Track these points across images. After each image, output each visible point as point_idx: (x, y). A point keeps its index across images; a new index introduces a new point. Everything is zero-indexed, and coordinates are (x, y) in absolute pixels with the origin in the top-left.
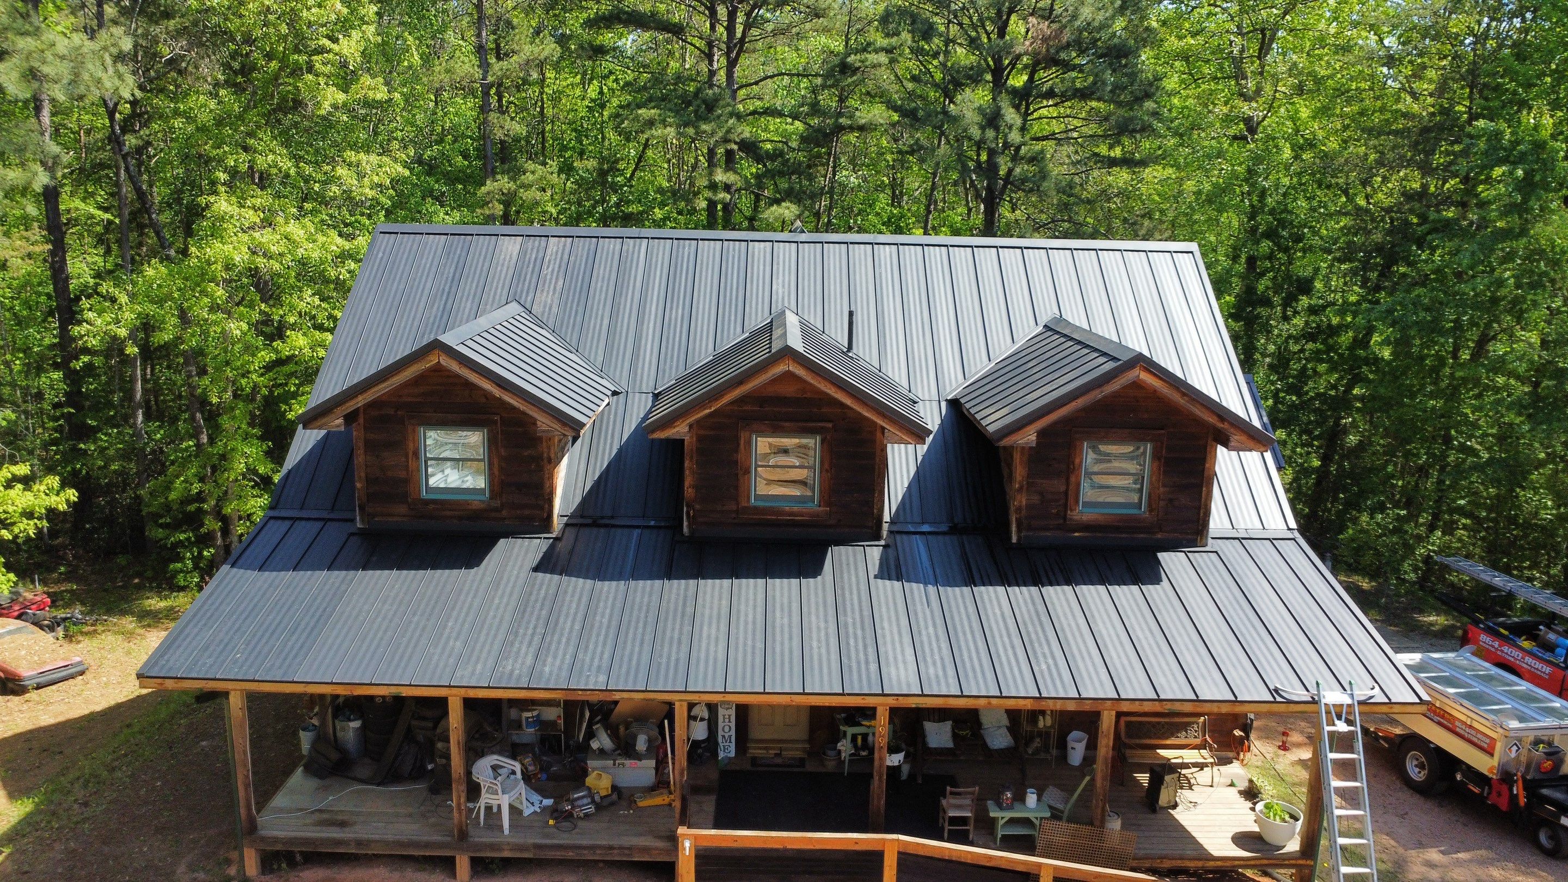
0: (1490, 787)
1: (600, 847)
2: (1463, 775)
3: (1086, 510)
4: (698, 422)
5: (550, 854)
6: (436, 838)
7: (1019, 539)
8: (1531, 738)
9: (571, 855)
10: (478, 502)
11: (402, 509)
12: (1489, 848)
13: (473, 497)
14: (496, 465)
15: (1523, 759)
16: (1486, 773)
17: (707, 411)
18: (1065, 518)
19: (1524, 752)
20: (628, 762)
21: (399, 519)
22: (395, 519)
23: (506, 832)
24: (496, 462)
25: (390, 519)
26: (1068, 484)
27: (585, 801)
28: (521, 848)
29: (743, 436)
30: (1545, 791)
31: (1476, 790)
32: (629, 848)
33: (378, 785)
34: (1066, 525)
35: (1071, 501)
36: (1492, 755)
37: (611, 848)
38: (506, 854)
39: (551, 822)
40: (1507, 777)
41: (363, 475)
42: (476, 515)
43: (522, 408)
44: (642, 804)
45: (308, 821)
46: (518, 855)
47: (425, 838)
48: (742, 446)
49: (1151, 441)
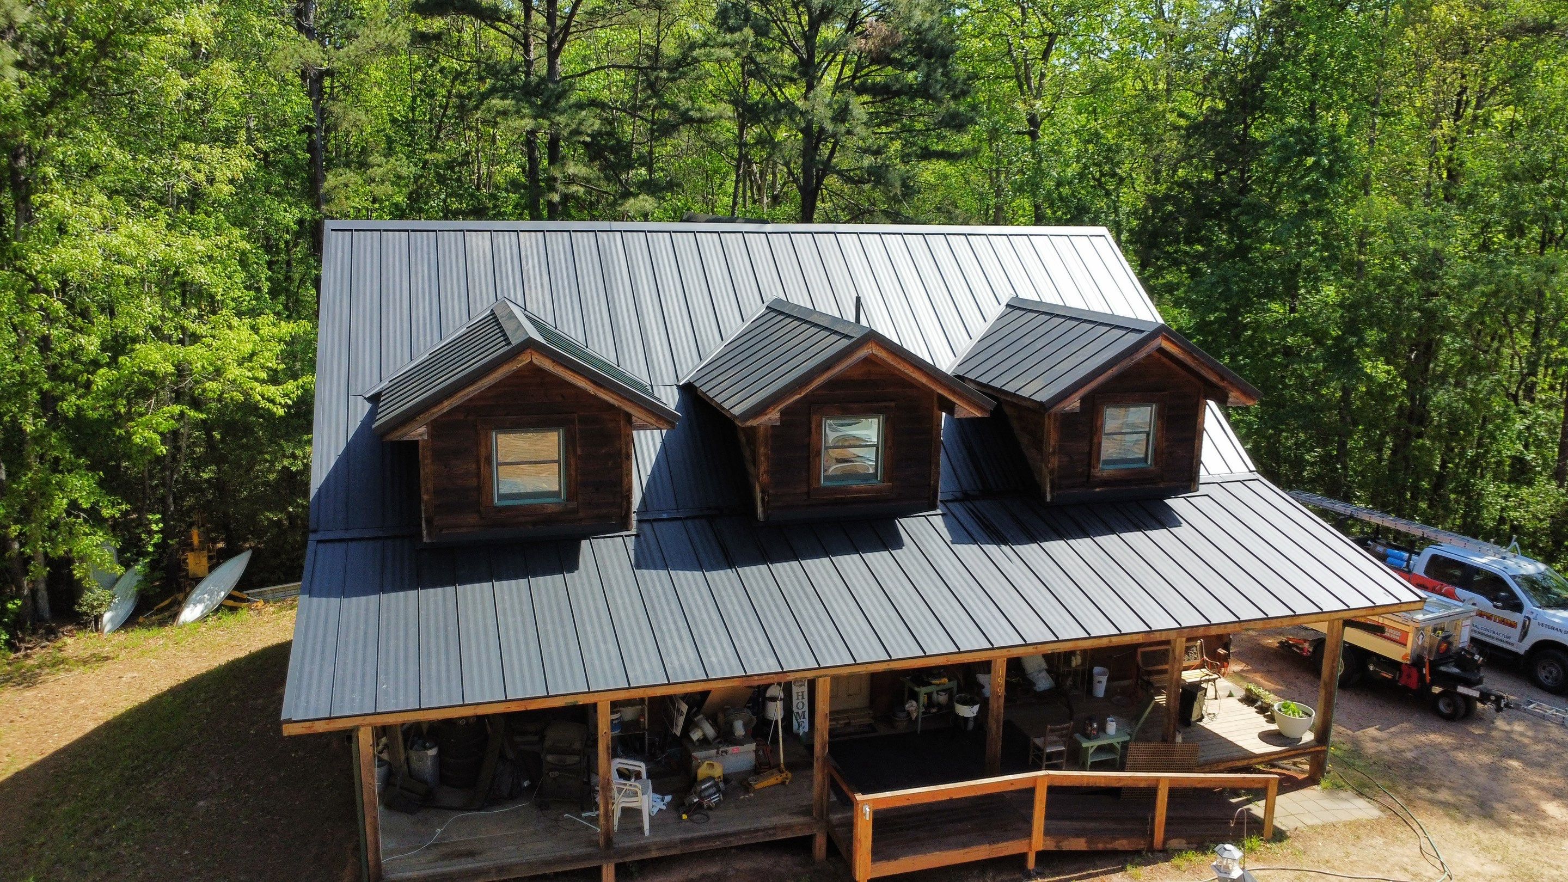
0: (1400, 671)
1: (745, 832)
2: (1375, 665)
3: (1105, 467)
4: (787, 408)
5: (698, 847)
6: (580, 850)
7: (1052, 498)
8: (1431, 628)
9: (718, 844)
10: (552, 505)
11: (472, 519)
12: (1408, 721)
13: (550, 500)
14: (573, 467)
15: (1427, 645)
16: (1400, 660)
17: (798, 397)
18: (1088, 476)
19: (1427, 639)
20: (730, 749)
21: (470, 530)
22: (465, 530)
23: (647, 833)
24: (573, 461)
25: (459, 530)
26: (1091, 446)
27: (711, 791)
28: (668, 846)
29: (814, 419)
30: (1443, 668)
31: (1389, 676)
32: (774, 828)
33: (479, 810)
34: (1088, 480)
35: (1094, 460)
36: (1405, 645)
37: (757, 831)
38: (655, 854)
39: (684, 817)
40: (1417, 661)
41: (430, 486)
42: (550, 519)
43: (616, 403)
44: (758, 786)
45: (430, 858)
46: (665, 853)
47: (567, 853)
48: (813, 431)
49: (1156, 402)
